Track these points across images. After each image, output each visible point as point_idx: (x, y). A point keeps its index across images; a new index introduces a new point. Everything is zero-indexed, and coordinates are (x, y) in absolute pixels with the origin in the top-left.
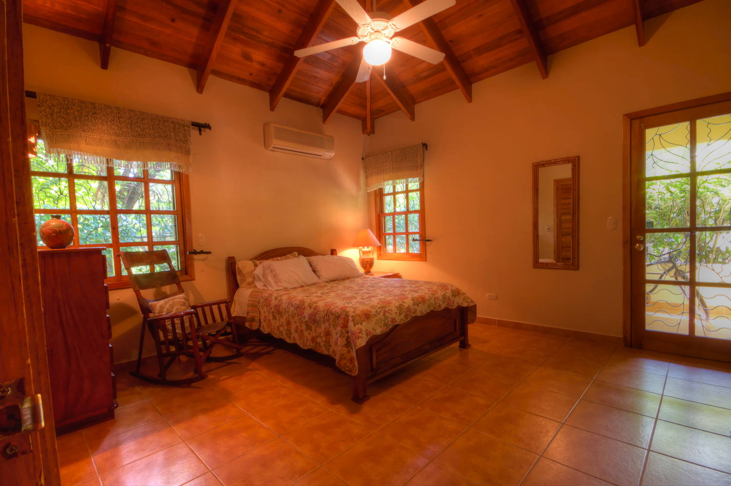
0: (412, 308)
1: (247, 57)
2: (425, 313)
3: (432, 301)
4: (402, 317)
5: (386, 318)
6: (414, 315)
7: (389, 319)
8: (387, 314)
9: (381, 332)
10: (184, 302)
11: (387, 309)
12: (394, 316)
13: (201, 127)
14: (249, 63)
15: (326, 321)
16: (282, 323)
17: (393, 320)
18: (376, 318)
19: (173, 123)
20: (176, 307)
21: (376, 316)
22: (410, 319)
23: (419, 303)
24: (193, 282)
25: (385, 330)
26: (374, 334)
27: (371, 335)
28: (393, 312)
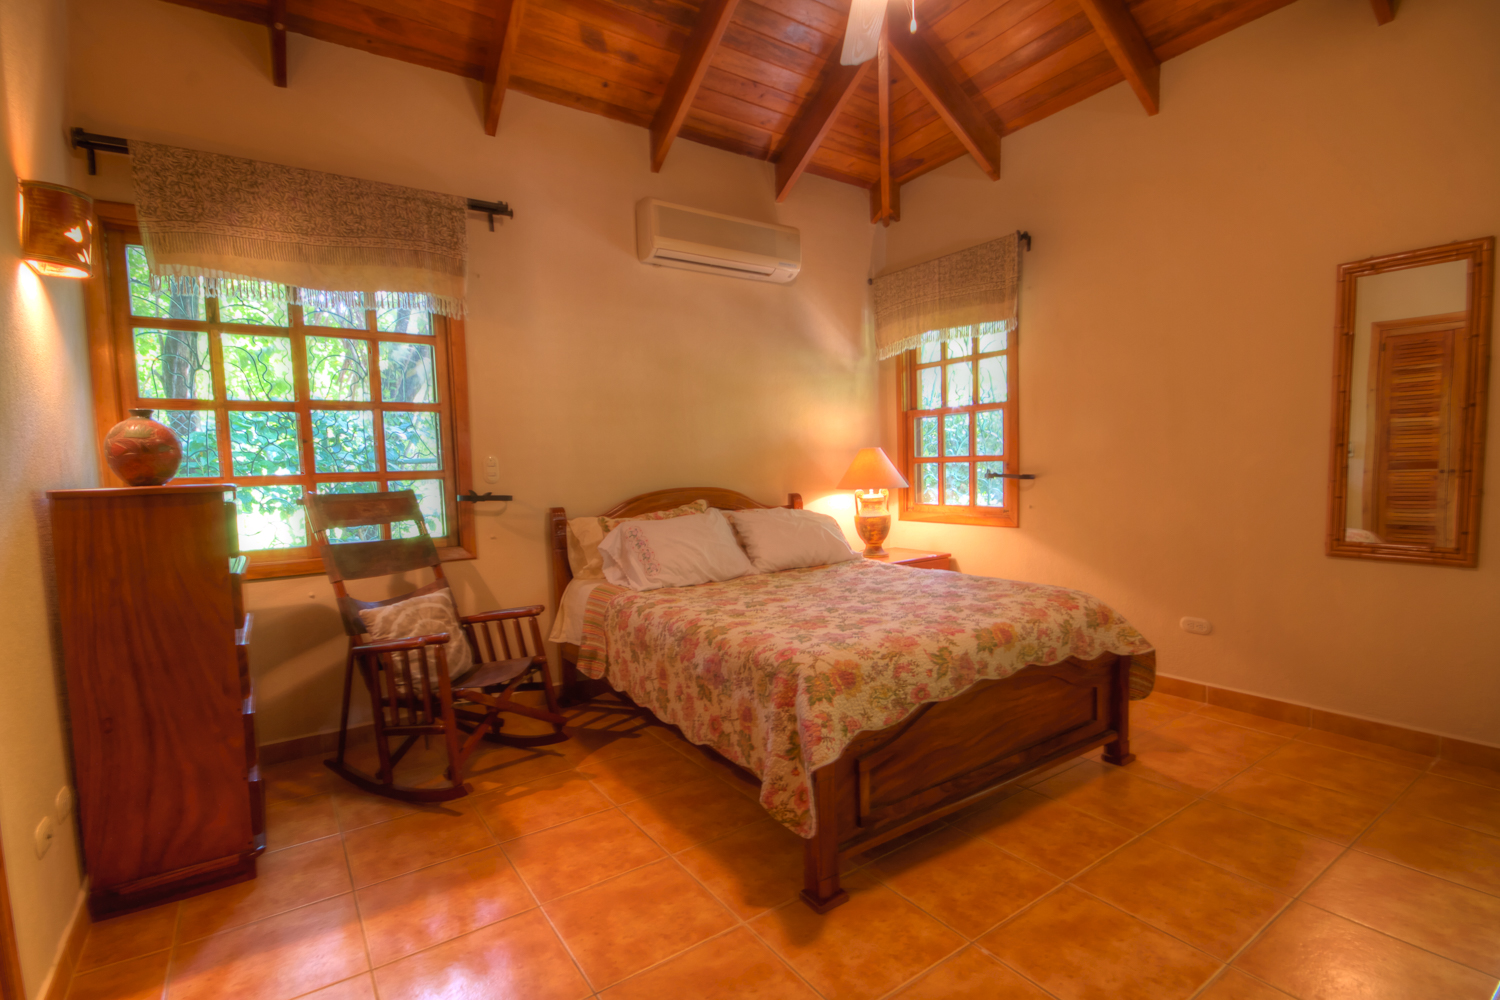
0: (975, 658)
1: (594, 41)
2: (1010, 672)
3: (1032, 640)
4: (946, 682)
5: (901, 684)
6: (978, 677)
7: (909, 689)
8: (903, 675)
9: (886, 722)
10: (442, 611)
11: (904, 660)
12: (922, 679)
13: (493, 211)
14: (599, 56)
15: (744, 683)
16: (650, 673)
17: (921, 690)
18: (872, 684)
19: (426, 202)
20: (420, 622)
21: (873, 679)
22: (967, 687)
23: (996, 645)
24: (473, 562)
25: (897, 716)
26: (866, 727)
27: (857, 732)
28: (920, 669)
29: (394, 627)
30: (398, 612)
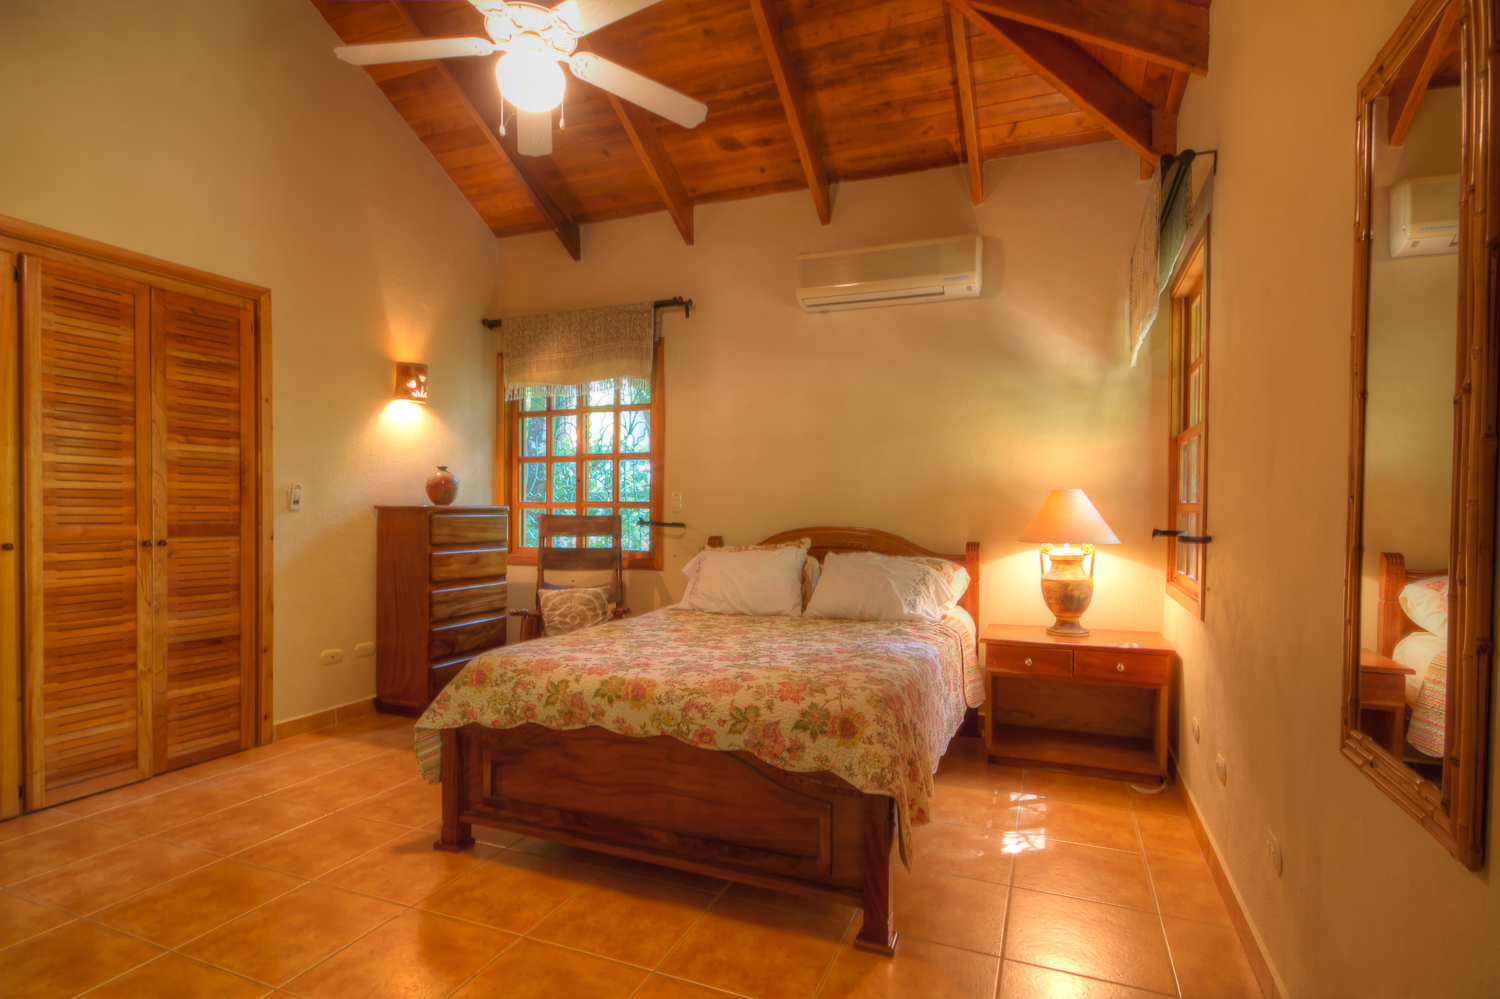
1: (731, 145)
3: (675, 708)
4: (553, 711)
5: (516, 697)
6: (591, 721)
7: (521, 704)
8: (520, 690)
9: (493, 723)
11: (527, 679)
13: (684, 305)
14: (741, 153)
17: (529, 709)
18: (496, 688)
21: (497, 685)
22: (578, 726)
23: (618, 697)
24: (660, 573)
25: (504, 722)
26: (478, 721)
27: (472, 721)
28: (534, 691)
29: (550, 604)
30: (558, 595)
